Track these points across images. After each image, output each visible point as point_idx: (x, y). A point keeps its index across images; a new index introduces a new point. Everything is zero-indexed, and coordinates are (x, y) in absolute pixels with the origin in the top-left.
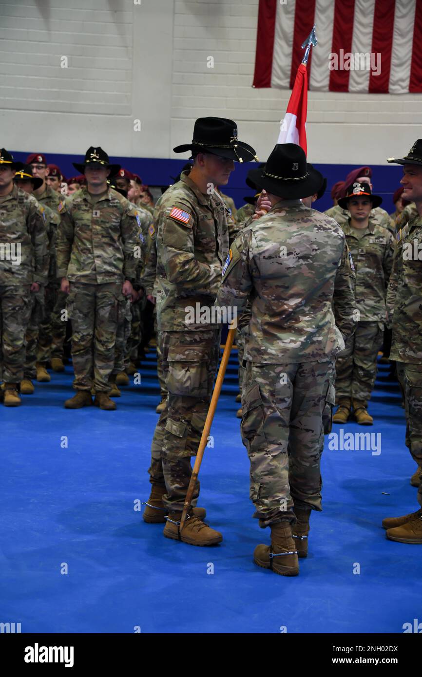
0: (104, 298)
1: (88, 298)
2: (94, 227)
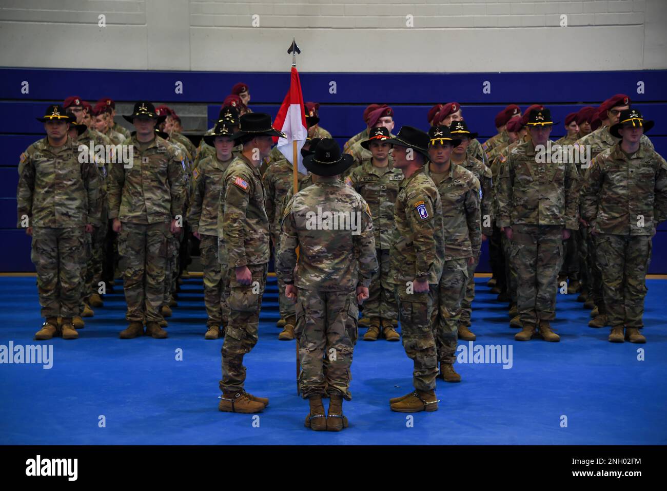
0: (154, 236)
1: (139, 236)
2: (144, 172)
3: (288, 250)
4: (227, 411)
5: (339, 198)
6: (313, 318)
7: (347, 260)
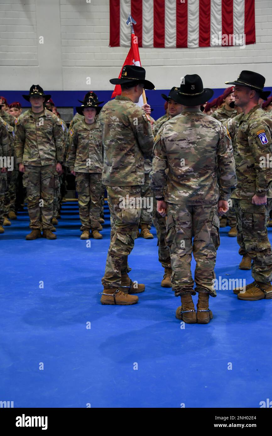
0: (46, 174)
1: (36, 174)
2: (38, 132)
3: (160, 171)
4: (109, 304)
5: (203, 124)
6: (182, 228)
7: (211, 177)
